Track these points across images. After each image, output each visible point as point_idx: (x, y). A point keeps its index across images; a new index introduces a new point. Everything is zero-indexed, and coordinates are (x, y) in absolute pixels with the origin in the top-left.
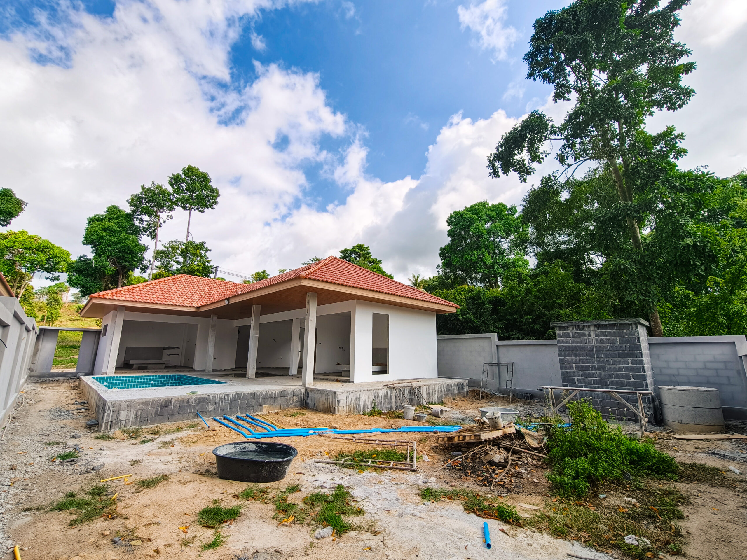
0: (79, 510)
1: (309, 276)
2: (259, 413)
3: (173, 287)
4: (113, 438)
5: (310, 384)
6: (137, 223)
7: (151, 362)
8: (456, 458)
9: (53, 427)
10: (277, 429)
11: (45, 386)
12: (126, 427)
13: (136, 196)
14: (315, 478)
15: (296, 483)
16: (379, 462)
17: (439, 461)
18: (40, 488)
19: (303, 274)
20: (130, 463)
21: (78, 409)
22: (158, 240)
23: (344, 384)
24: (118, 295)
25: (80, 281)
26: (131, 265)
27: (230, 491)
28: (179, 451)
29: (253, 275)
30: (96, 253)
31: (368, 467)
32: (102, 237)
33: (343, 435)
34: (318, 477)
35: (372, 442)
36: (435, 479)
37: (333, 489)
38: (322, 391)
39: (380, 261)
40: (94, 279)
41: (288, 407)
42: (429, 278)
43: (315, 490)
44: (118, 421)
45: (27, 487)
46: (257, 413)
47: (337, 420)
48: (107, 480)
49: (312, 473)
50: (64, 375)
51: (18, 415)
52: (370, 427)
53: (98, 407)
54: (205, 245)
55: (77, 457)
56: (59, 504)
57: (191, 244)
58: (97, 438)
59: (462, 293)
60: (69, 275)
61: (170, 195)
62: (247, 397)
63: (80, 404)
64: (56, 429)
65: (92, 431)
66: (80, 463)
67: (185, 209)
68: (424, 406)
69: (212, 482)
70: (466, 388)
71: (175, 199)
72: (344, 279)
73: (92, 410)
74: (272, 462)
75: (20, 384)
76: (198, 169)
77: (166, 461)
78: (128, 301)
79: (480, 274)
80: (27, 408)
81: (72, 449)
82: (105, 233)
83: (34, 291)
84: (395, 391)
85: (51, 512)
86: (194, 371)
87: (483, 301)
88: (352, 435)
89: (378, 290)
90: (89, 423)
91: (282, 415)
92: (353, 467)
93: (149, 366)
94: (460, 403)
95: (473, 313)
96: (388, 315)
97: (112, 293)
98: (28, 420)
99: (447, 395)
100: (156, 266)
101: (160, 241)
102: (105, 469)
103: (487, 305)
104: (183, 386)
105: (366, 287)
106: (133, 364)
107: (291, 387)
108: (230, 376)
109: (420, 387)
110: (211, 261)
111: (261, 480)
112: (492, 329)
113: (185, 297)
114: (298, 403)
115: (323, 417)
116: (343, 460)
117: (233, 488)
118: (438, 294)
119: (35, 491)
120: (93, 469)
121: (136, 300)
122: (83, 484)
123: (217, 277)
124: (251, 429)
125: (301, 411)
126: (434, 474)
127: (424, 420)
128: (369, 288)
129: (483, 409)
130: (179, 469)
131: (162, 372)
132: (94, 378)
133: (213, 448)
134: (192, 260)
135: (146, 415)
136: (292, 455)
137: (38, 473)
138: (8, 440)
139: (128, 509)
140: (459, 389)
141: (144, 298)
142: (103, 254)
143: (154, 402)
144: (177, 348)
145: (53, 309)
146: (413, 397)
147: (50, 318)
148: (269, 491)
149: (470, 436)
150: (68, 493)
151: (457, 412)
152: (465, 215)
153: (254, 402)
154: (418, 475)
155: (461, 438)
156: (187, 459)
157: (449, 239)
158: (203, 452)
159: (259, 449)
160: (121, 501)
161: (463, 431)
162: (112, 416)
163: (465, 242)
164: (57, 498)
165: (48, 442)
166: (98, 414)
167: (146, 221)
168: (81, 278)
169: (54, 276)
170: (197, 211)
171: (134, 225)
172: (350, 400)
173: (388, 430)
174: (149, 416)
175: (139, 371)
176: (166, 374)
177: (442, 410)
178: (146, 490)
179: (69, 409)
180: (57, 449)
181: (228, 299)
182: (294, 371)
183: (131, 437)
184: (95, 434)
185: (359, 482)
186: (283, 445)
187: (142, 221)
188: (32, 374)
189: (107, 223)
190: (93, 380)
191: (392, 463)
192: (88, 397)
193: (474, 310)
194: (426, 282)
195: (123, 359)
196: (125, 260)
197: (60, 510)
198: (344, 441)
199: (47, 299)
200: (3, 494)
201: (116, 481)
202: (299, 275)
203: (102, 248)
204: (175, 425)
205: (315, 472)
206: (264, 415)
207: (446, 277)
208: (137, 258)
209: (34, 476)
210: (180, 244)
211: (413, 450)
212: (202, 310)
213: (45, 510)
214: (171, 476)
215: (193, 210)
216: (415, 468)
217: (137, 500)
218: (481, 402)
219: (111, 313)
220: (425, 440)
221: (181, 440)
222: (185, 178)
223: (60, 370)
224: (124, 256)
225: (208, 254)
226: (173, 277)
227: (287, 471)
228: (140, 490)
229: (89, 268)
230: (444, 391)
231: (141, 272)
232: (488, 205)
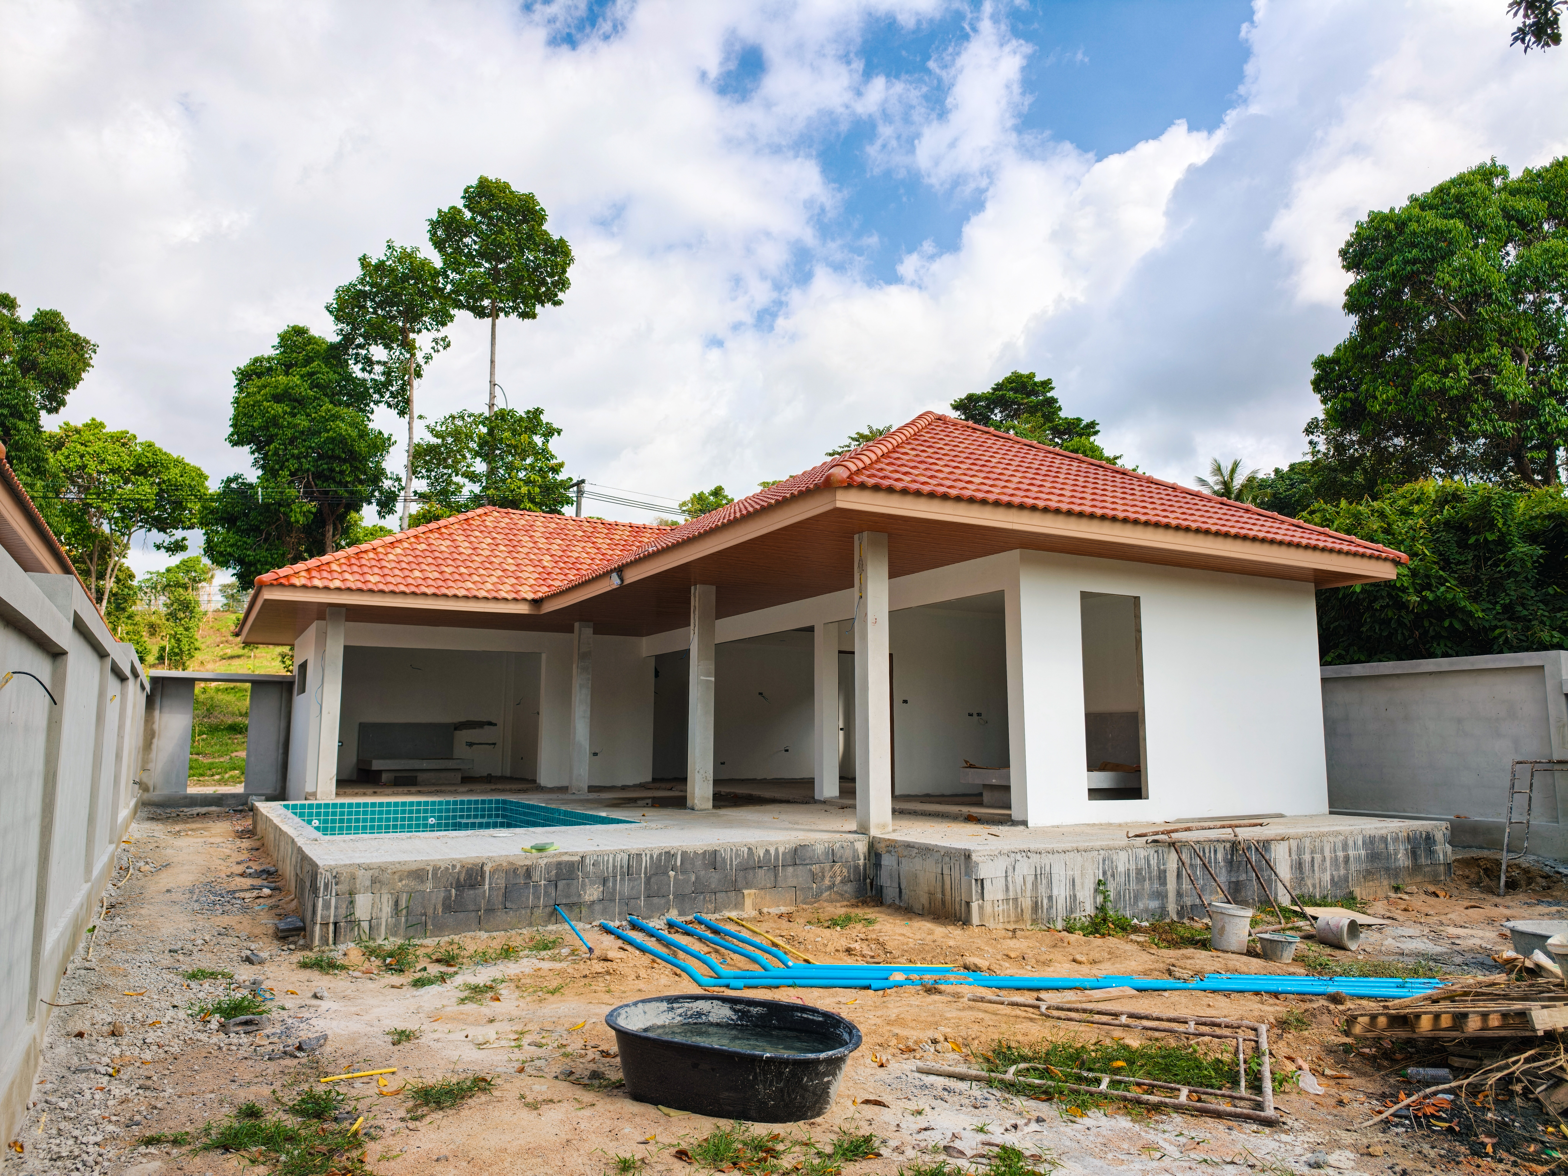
0: (273, 1155)
1: (858, 479)
2: (733, 915)
3: (465, 548)
4: (343, 968)
5: (884, 826)
6: (356, 370)
7: (425, 765)
8: (1428, 1091)
9: (198, 934)
10: (790, 964)
11: (177, 828)
12: (374, 940)
13: (348, 290)
14: (921, 1121)
15: (865, 1131)
16: (1139, 1085)
17: (1361, 1097)
18: (179, 1088)
19: (841, 473)
20: (389, 1039)
21: (253, 888)
22: (416, 415)
23: (994, 829)
24: (325, 574)
25: (232, 546)
26: (352, 493)
27: (665, 1139)
28: (515, 1013)
29: (684, 504)
30: (263, 467)
31: (1101, 1100)
32: (274, 421)
33: (1002, 993)
34: (930, 1118)
35: (1105, 1019)
36: (1352, 1156)
37: (984, 1161)
38: (926, 851)
39: (1092, 425)
40: (266, 540)
41: (817, 897)
42: (1277, 471)
43: (927, 1158)
44: (353, 923)
45: (149, 1083)
46: (727, 914)
47: (979, 942)
48: (335, 1078)
49: (913, 1106)
50: (218, 800)
51: (121, 899)
52: (1095, 971)
53: (300, 882)
54: (544, 418)
55: (260, 1013)
56: (222, 1134)
57: (503, 419)
58: (304, 966)
59: (1416, 509)
60: (206, 534)
61: (435, 274)
62: (693, 864)
63: (258, 874)
64: (207, 938)
65: (292, 947)
66: (269, 1031)
67: (480, 313)
68: (1284, 910)
69: (612, 1108)
70: (1444, 851)
71: (449, 287)
72: (977, 480)
73: (289, 892)
74: (786, 1062)
75: (120, 819)
76: (506, 186)
77: (481, 1040)
78: (349, 589)
79: (1482, 441)
80: (141, 883)
81: (246, 992)
82: (279, 409)
83: (135, 583)
84: (1173, 856)
85: (206, 1153)
86: (541, 789)
87: (1503, 535)
88: (1035, 994)
89: (1099, 512)
90: (282, 926)
91: (802, 921)
92: (1047, 1095)
93: (421, 777)
94: (1418, 902)
95: (1463, 581)
96: (1137, 599)
97: (308, 570)
98: (143, 912)
99: (1368, 875)
100: (415, 493)
101: (420, 417)
102: (328, 1049)
103: (1522, 548)
104: (512, 830)
105: (1053, 505)
106: (379, 772)
107: (825, 836)
108: (640, 803)
109: (1266, 844)
110: (561, 465)
111: (753, 1113)
112: (1545, 636)
113: (500, 573)
114: (849, 888)
115: (931, 932)
116: (1012, 1069)
117: (674, 1129)
118: (1317, 518)
119: (166, 1094)
120: (300, 1048)
121: (370, 586)
122: (277, 1085)
123: (584, 514)
124: (713, 959)
125: (860, 912)
126: (1347, 1138)
127: (1288, 955)
128: (1064, 507)
129: (1522, 925)
130: (517, 1065)
131: (456, 792)
132: (287, 807)
133: (607, 1010)
134: (510, 467)
135: (420, 910)
136: (843, 1043)
137: (172, 1050)
138: (101, 961)
139: (393, 1163)
140: (1414, 854)
141: (389, 579)
142: (281, 469)
143: (437, 873)
144: (490, 724)
145: (180, 630)
146: (1243, 877)
147: (176, 654)
148: (780, 1147)
149: (1485, 1016)
150: (244, 1107)
151: (1410, 932)
152: (1414, 226)
153: (714, 878)
154: (1284, 1137)
155: (1446, 1021)
156: (537, 1038)
157: (1353, 320)
158: (580, 1021)
159: (740, 1018)
160: (373, 1139)
161: (1451, 998)
162: (336, 908)
163: (1418, 329)
164: (219, 1117)
165: (190, 971)
166: (302, 904)
167: (379, 362)
168: (233, 538)
169: (173, 540)
170: (513, 316)
171: (349, 378)
172: (1019, 881)
173: (1159, 984)
174: (430, 911)
175: (395, 789)
176: (466, 798)
177: (1353, 925)
178: (434, 1115)
179: (233, 887)
180: (212, 990)
181: (620, 570)
182: (829, 787)
183: (389, 968)
184: (298, 956)
185: (1074, 1145)
186: (814, 1011)
187: (368, 362)
188: (146, 796)
189: (282, 379)
190: (284, 811)
191: (1185, 1091)
192: (275, 856)
193: (1468, 570)
194: (1263, 485)
195: (354, 759)
196: (335, 481)
197: (226, 1149)
198: (1008, 1010)
199: (165, 605)
200: (99, 1096)
201: (357, 1085)
202: (828, 478)
203: (276, 453)
204: (497, 940)
205: (923, 1103)
206: (747, 920)
207: (1341, 462)
208: (365, 474)
209: (163, 1055)
210: (475, 422)
211: (1257, 1049)
212: (549, 607)
213: (192, 1147)
214: (499, 1081)
215: (502, 315)
216: (1269, 1113)
217: (414, 1141)
218: (1507, 900)
219: (312, 630)
220: (1301, 1023)
221: (518, 984)
222: (473, 219)
223: (209, 790)
224: (332, 470)
225: (555, 445)
226: (462, 517)
227: (832, 1090)
228: (419, 1112)
229: (250, 509)
230: (1358, 858)
231: (379, 513)
232: (1506, 177)
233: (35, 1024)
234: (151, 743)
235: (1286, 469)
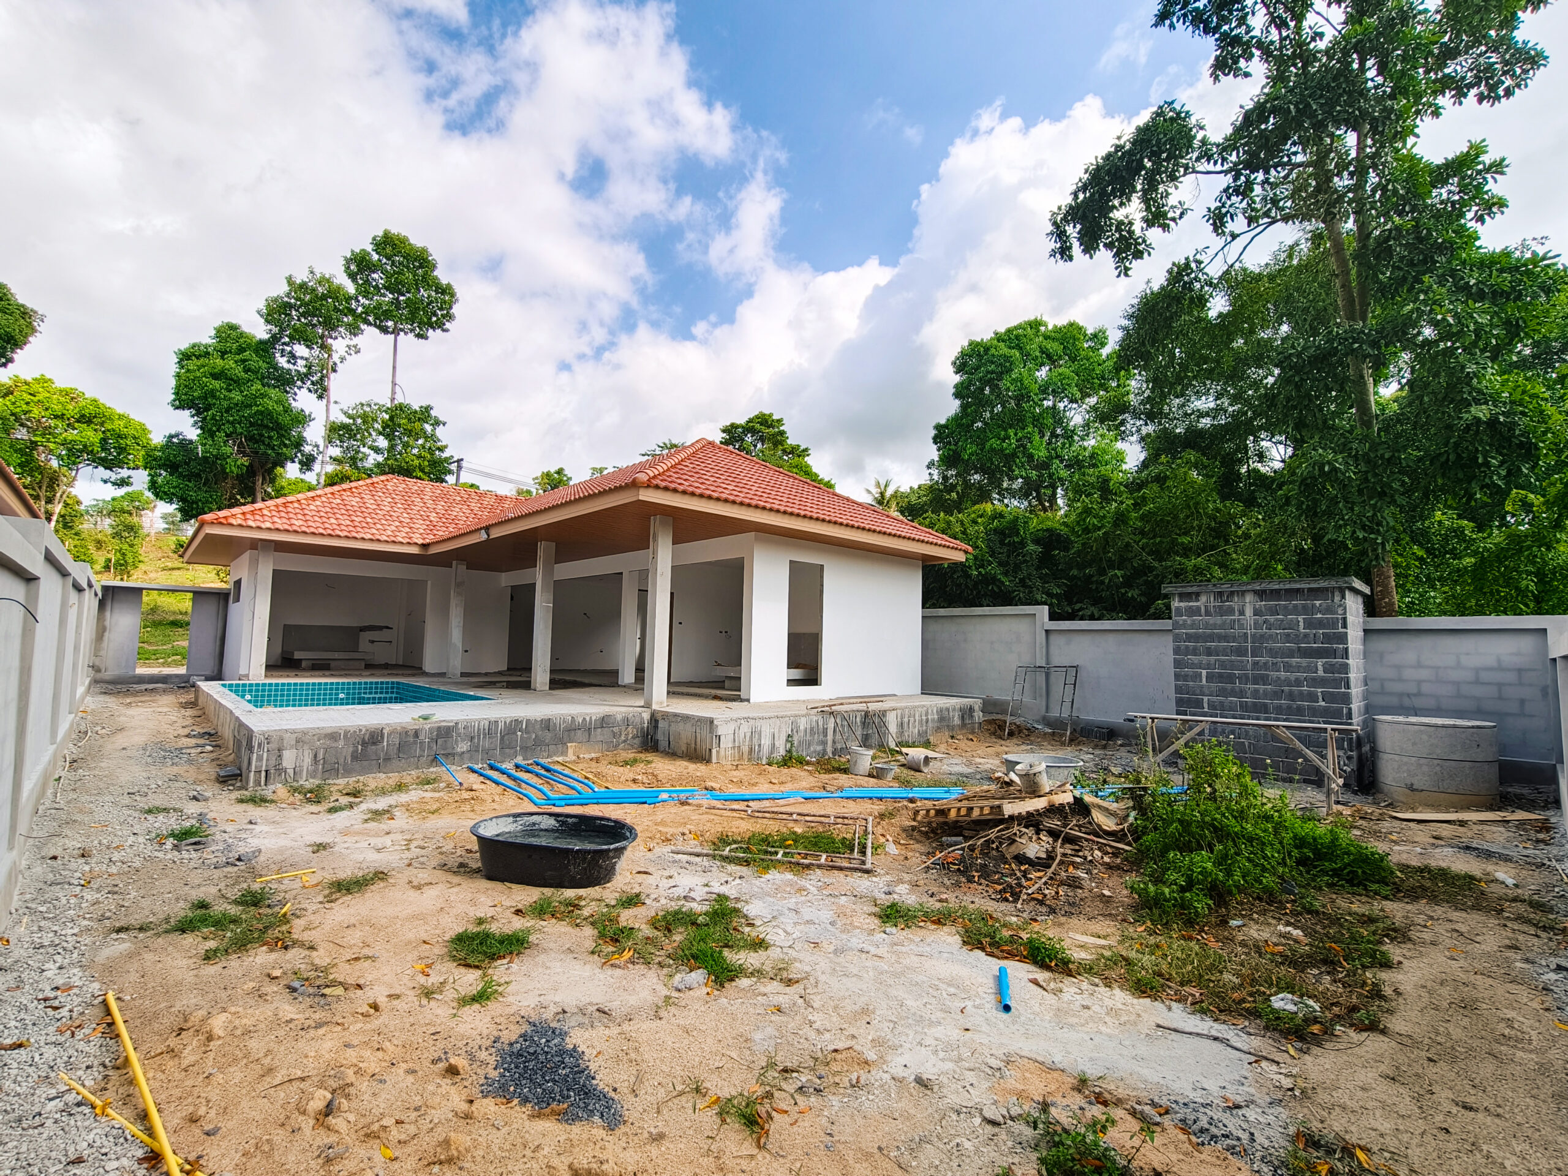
0: (220, 933)
1: (654, 482)
2: (560, 759)
3: (370, 503)
4: (272, 801)
5: (661, 703)
6: (282, 362)
7: (336, 655)
8: (950, 849)
9: (152, 781)
10: (596, 789)
11: (128, 701)
12: (297, 781)
13: (276, 300)
14: (672, 882)
15: (636, 890)
16: (799, 854)
17: (917, 855)
18: (142, 892)
19: (642, 477)
20: (311, 849)
21: (198, 746)
22: (332, 400)
23: (730, 704)
24: (257, 517)
25: (175, 487)
26: (278, 454)
27: (508, 903)
28: (406, 827)
29: (537, 478)
30: (201, 428)
31: (776, 864)
32: (212, 393)
33: (727, 803)
34: (677, 880)
35: (784, 816)
36: (908, 887)
37: (707, 903)
38: (686, 718)
39: (806, 450)
40: (205, 484)
41: (616, 747)
42: (911, 488)
43: (673, 904)
44: (280, 770)
45: (116, 889)
46: (556, 759)
47: (716, 773)
48: (268, 878)
49: (666, 873)
50: (164, 679)
51: (81, 756)
52: (782, 789)
53: (237, 742)
54: (433, 413)
55: (206, 836)
56: (179, 921)
57: (402, 410)
58: (241, 801)
59: (980, 520)
60: (150, 475)
61: (349, 299)
62: (534, 727)
63: (202, 735)
64: (160, 783)
65: (231, 788)
66: (213, 848)
67: (384, 330)
68: (891, 750)
69: (472, 885)
70: (978, 716)
71: (360, 309)
72: (730, 487)
73: (227, 749)
74: (589, 852)
75: (78, 696)
76: (406, 239)
77: (380, 846)
78: (278, 530)
79: (1020, 480)
80: (99, 743)
81: (194, 822)
82: (217, 384)
83: (82, 507)
84: (832, 720)
85: (167, 935)
86: (425, 674)
87: (1023, 539)
88: (746, 803)
89: (802, 513)
90: (222, 773)
91: (606, 762)
92: (747, 863)
93: (333, 664)
94: (963, 744)
95: (1000, 564)
96: (822, 566)
97: (244, 514)
98: (102, 765)
99: (938, 729)
100: (331, 457)
101: (336, 402)
102: (262, 858)
103: (1032, 547)
104: (405, 704)
105: (776, 507)
106: (300, 660)
107: (623, 709)
108: (498, 685)
109: (884, 713)
110: (446, 447)
111: (566, 884)
112: (1039, 597)
113: (397, 524)
114: (637, 741)
115: (686, 768)
116: (728, 849)
117: (514, 896)
118: (927, 521)
119: (131, 896)
120: (239, 859)
121: (295, 528)
122: (222, 886)
123: (462, 480)
124: (545, 788)
125: (642, 756)
126: (907, 877)
127: (891, 776)
128: (782, 508)
129: (1011, 757)
130: (407, 862)
131: (361, 675)
133: (472, 823)
134: (406, 445)
135: (334, 760)
136: (625, 838)
137: (135, 865)
138: (69, 802)
139: (314, 932)
140: (963, 718)
141: (310, 524)
142: (218, 431)
143: (348, 735)
144: (387, 628)
145: (125, 547)
146: (870, 732)
147: (121, 565)
148: (583, 903)
149: (982, 808)
150: (196, 902)
151: (956, 761)
152: (993, 351)
153: (548, 736)
154: (874, 879)
155: (963, 812)
156: (422, 843)
157: (958, 402)
158: (452, 831)
160: (298, 917)
161: (967, 799)
162: (267, 760)
163: (992, 412)
164: (176, 910)
165: (147, 808)
166: (239, 757)
167: (302, 358)
168: (175, 481)
169: (119, 476)
170: (411, 336)
171: (276, 367)
172: (742, 736)
173: (818, 795)
174: (341, 761)
175: (313, 673)
177: (926, 758)
178: (345, 898)
179: (180, 745)
180: (165, 821)
181: (487, 529)
182: (628, 676)
183: (309, 800)
184: (237, 794)
185: (759, 890)
186: (609, 820)
187: (293, 357)
188: (99, 676)
189: (219, 362)
190: (222, 689)
191: (824, 856)
192: (215, 722)
193: (1003, 557)
194: (904, 496)
195: (279, 650)
196: (264, 444)
197: (183, 931)
198: (729, 813)
199: (111, 526)
200: (73, 901)
201: (286, 882)
202: (634, 479)
203: (213, 418)
204: (393, 778)
205: (672, 871)
206: (569, 762)
207: (946, 486)
208: (289, 440)
209: (127, 869)
210: (379, 409)
211: (866, 832)
212: (433, 550)
213: (155, 931)
214: (393, 873)
215: (402, 334)
216: (868, 866)
217: (330, 916)
218: (1008, 743)
219: (246, 556)
220: (891, 815)
221: (408, 808)
222: (380, 261)
223: (154, 671)
224: (262, 435)
225: (440, 432)
226: (369, 481)
227: (617, 867)
228: (334, 897)
229: (190, 459)
230: (933, 720)
231: (301, 470)
232: (1046, 326)
233: (15, 852)
234: (102, 636)
235: (916, 487)
